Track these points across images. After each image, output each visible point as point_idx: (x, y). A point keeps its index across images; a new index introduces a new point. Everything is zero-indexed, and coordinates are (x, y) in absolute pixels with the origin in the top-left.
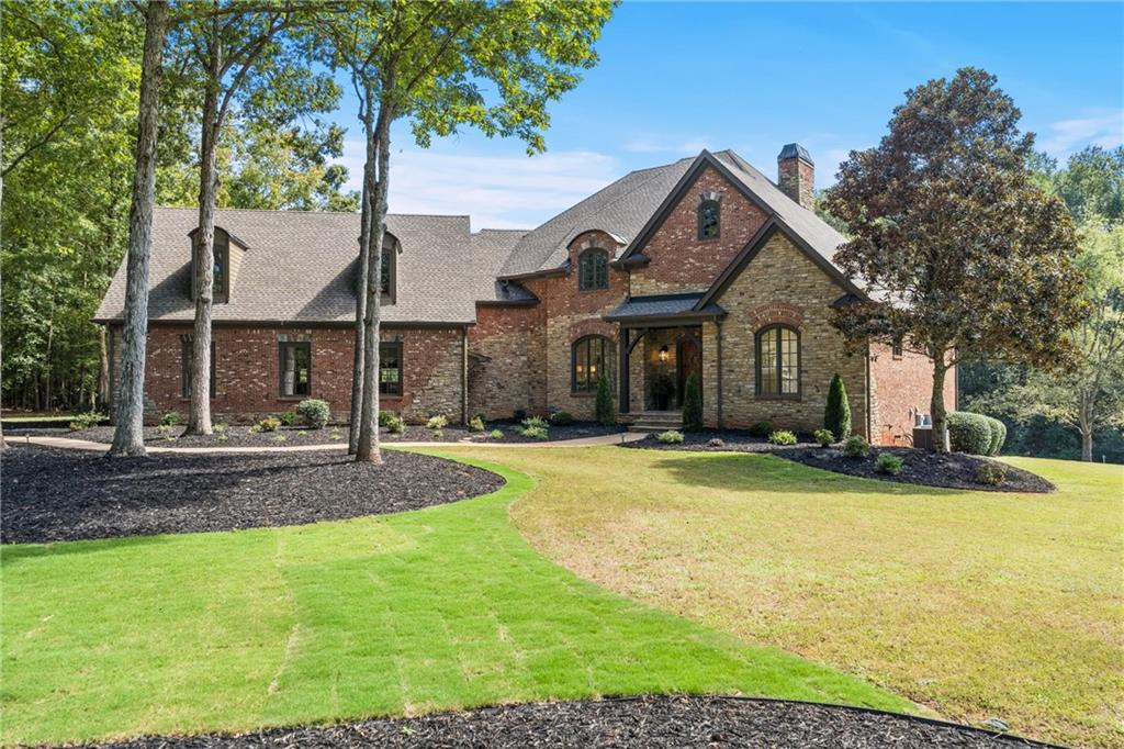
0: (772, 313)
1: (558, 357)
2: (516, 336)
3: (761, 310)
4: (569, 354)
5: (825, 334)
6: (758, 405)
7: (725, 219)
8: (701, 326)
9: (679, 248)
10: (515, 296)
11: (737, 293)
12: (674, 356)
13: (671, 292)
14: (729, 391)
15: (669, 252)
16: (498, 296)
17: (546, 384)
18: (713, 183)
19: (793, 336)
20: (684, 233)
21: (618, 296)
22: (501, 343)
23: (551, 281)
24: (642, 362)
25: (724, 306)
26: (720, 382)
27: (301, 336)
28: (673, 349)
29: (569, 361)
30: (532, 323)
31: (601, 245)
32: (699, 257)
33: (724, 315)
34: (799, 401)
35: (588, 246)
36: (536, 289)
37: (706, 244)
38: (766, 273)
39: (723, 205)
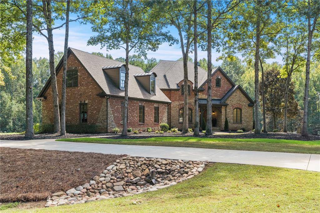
0: (236, 105)
1: (174, 113)
3: (234, 105)
4: (178, 112)
5: (246, 110)
6: (234, 125)
7: (222, 83)
11: (229, 100)
17: (171, 120)
18: (219, 74)
19: (240, 110)
21: (193, 98)
23: (173, 91)
25: (227, 103)
27: (143, 104)
29: (178, 114)
31: (189, 84)
32: (216, 91)
33: (228, 105)
34: (241, 124)
37: (218, 88)
38: (236, 97)
39: (221, 80)
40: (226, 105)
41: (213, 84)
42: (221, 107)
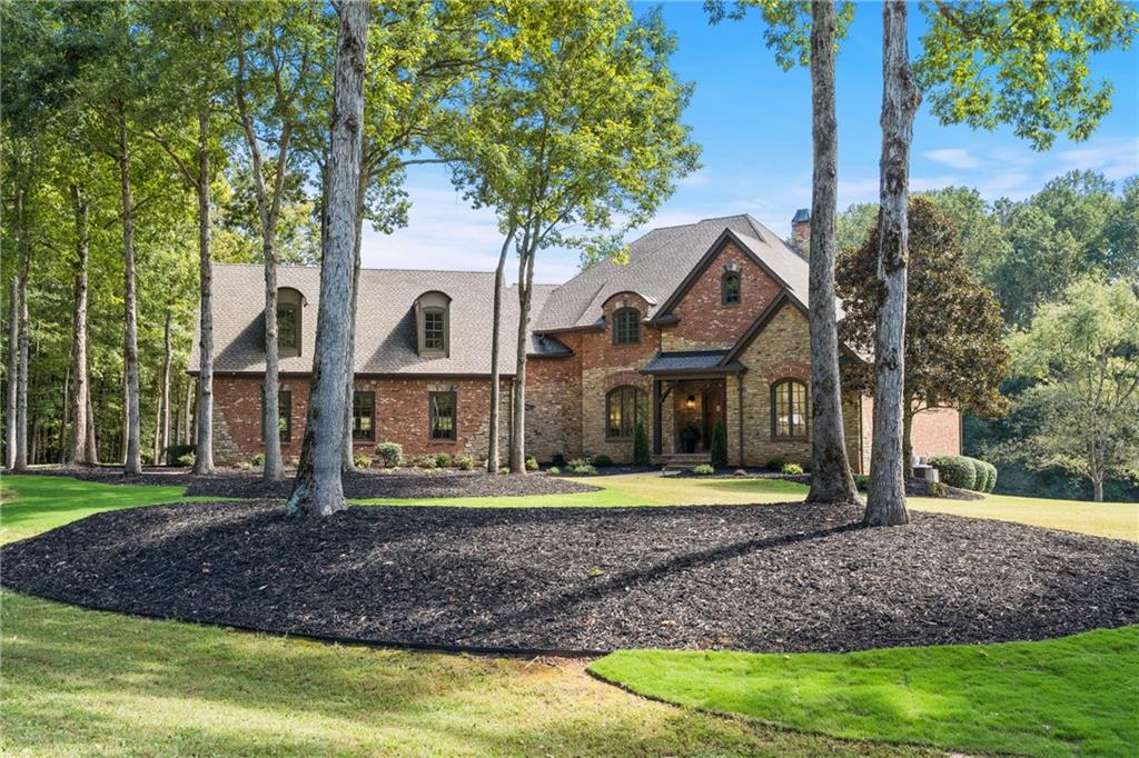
0: (784, 369)
1: (593, 406)
2: (552, 387)
3: (775, 366)
4: (604, 403)
6: (774, 446)
7: (745, 287)
8: (725, 379)
9: (706, 311)
10: (551, 349)
11: (755, 352)
12: (700, 404)
13: (698, 349)
14: (750, 434)
15: (696, 314)
16: (536, 349)
17: (581, 431)
18: (734, 256)
19: (802, 389)
20: (710, 298)
21: (650, 351)
22: (537, 392)
23: (586, 336)
24: (672, 410)
25: (744, 363)
26: (741, 427)
27: (367, 386)
28: (699, 399)
29: (604, 409)
30: (567, 374)
31: (634, 305)
32: (723, 319)
33: (745, 370)
34: (807, 442)
35: (622, 306)
36: (571, 343)
37: (729, 308)
38: (779, 336)
39: (743, 276)
40: (741, 373)
41: (712, 295)
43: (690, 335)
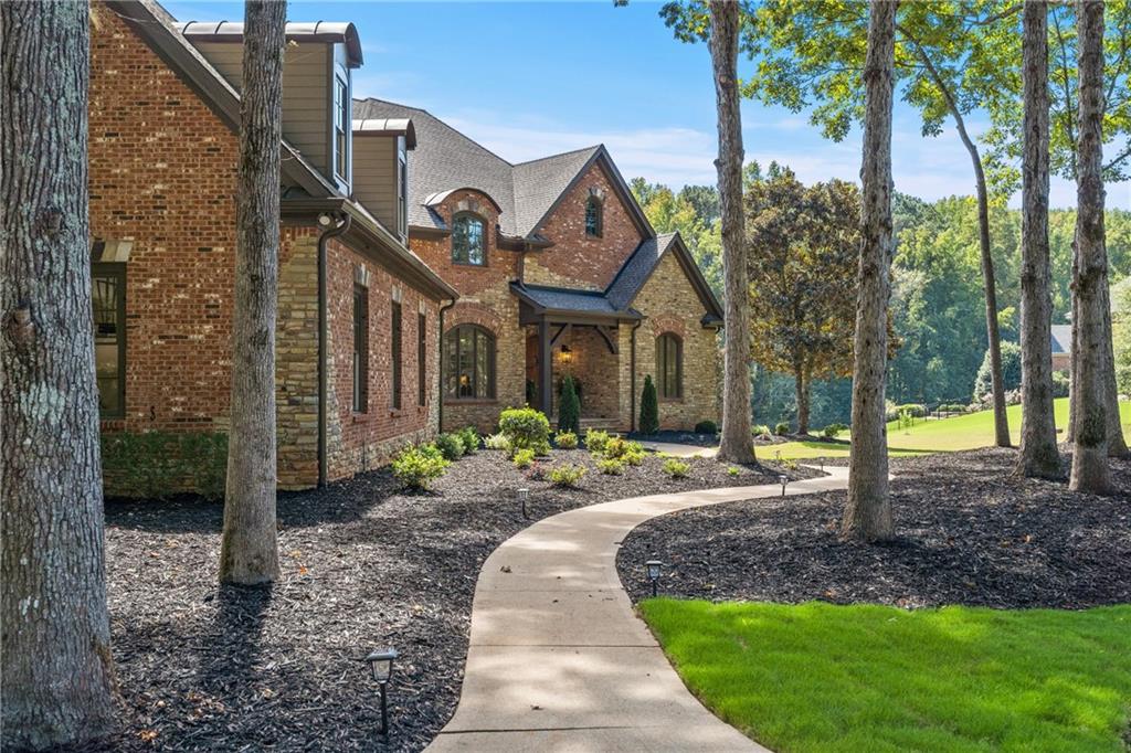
3: (660, 318)
5: (697, 345)
7: (608, 219)
9: (570, 238)
13: (562, 286)
14: (639, 394)
15: (562, 241)
18: (598, 180)
20: (575, 224)
21: (500, 280)
24: (524, 361)
25: (638, 309)
26: (632, 386)
31: (481, 210)
32: (587, 253)
34: (682, 403)
37: (593, 241)
38: (663, 284)
39: (605, 206)
40: (635, 321)
41: (576, 221)
42: (617, 328)
43: (555, 267)
